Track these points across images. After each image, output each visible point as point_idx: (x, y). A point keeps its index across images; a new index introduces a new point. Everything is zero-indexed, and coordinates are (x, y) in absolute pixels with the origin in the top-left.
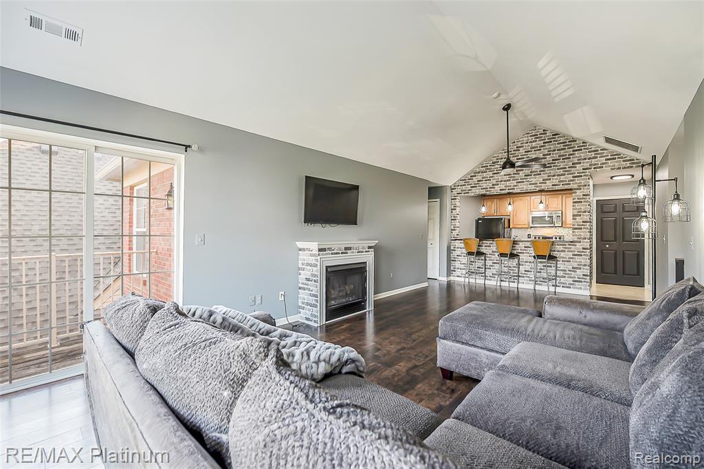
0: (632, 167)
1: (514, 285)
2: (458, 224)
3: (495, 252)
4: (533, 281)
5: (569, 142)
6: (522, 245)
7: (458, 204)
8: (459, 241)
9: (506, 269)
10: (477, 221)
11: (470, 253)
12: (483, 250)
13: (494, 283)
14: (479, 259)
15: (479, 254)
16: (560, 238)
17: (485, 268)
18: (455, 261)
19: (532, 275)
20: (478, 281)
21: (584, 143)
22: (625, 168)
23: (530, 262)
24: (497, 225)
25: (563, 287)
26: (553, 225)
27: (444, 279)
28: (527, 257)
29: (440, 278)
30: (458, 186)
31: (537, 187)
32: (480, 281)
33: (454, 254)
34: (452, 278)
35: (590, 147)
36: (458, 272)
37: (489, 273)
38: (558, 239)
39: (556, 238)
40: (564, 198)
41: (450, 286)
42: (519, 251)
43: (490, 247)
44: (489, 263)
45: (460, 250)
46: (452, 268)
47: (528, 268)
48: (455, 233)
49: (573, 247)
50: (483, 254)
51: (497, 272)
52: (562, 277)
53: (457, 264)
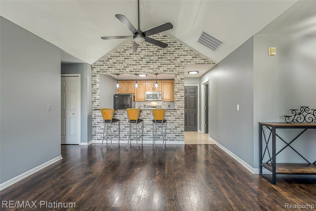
0: (205, 64)
1: (140, 142)
2: (98, 97)
3: (127, 118)
4: (152, 138)
5: (173, 42)
6: (144, 113)
7: (98, 80)
8: (98, 111)
9: (134, 131)
10: (114, 96)
11: (107, 121)
12: (118, 117)
13: (126, 142)
14: (115, 125)
15: (114, 120)
16: (160, 107)
17: (119, 131)
18: (95, 127)
19: (151, 134)
20: (113, 142)
21: (181, 44)
22: (202, 64)
23: (150, 125)
24: (127, 99)
25: (170, 140)
26: (157, 100)
27: (86, 144)
28: (148, 120)
29: (83, 144)
30: (98, 65)
31: (154, 71)
32: (115, 142)
33: (95, 121)
34: (93, 141)
35: (184, 48)
36: (98, 136)
37: (122, 135)
38: (159, 108)
39: (158, 107)
40: (162, 84)
41: (91, 149)
42: (143, 117)
43: (122, 115)
44: (122, 127)
45: (99, 118)
46: (93, 133)
47: (149, 129)
48: (95, 104)
49: (175, 113)
50: (117, 120)
51: (128, 133)
52: (169, 133)
53: (97, 130)
